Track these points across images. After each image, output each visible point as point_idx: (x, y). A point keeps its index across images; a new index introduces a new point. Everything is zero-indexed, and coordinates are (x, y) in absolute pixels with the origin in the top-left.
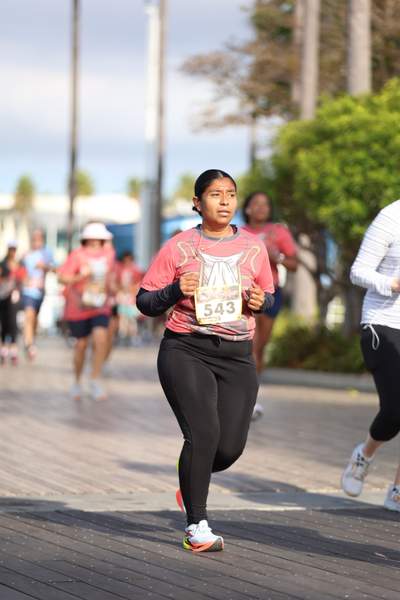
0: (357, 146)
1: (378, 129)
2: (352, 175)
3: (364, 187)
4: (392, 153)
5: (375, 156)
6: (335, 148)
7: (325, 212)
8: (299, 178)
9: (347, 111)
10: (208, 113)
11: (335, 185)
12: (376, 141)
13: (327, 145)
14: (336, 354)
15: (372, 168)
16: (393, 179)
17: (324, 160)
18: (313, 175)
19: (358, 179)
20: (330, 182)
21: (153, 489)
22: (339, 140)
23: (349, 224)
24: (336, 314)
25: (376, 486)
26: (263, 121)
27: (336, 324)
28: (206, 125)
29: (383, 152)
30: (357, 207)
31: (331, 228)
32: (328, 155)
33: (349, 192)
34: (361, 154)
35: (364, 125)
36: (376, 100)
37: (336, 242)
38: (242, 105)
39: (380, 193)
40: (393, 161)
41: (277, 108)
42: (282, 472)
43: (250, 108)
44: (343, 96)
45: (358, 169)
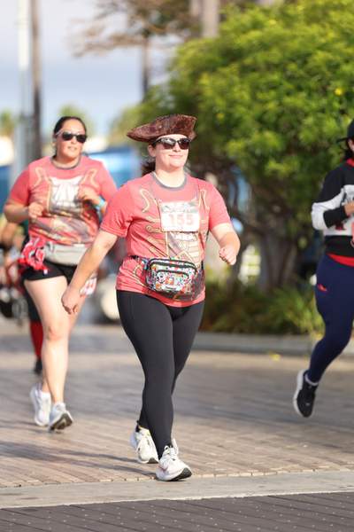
0: (270, 67)
1: (295, 45)
2: (265, 102)
3: (279, 116)
4: (311, 74)
5: (290, 78)
6: (245, 70)
7: (235, 147)
8: (202, 107)
9: (256, 25)
10: (91, 33)
11: (246, 115)
12: (293, 60)
13: (235, 67)
14: (253, 313)
15: (288, 94)
16: (314, 105)
17: (231, 85)
18: (220, 103)
19: (272, 106)
20: (240, 111)
21: (44, 480)
22: (248, 61)
23: (263, 159)
24: (250, 265)
25: (309, 466)
26: (156, 40)
27: (249, 277)
28: (90, 47)
29: (302, 72)
30: (272, 139)
31: (243, 165)
32: (236, 79)
33: (262, 122)
34: (275, 77)
35: (278, 41)
36: (291, 11)
37: (247, 180)
38: (131, 22)
39: (300, 122)
40: (313, 83)
41: (172, 24)
42: (195, 453)
43: (141, 24)
44: (252, 8)
45: (273, 93)
